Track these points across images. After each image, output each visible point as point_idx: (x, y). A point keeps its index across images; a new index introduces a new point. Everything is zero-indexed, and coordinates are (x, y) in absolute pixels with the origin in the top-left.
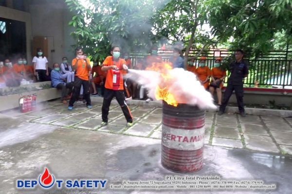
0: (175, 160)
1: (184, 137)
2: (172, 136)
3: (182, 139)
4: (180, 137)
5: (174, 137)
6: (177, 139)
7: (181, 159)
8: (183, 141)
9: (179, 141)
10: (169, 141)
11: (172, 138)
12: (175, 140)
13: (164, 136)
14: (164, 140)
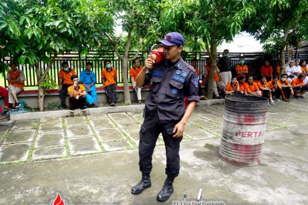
0: (251, 155)
1: (259, 132)
2: (249, 133)
3: (257, 134)
4: (256, 133)
5: (250, 134)
6: (253, 135)
7: (255, 153)
8: (259, 136)
9: (255, 136)
10: (245, 138)
11: (248, 136)
12: (251, 137)
13: (236, 135)
14: (238, 139)
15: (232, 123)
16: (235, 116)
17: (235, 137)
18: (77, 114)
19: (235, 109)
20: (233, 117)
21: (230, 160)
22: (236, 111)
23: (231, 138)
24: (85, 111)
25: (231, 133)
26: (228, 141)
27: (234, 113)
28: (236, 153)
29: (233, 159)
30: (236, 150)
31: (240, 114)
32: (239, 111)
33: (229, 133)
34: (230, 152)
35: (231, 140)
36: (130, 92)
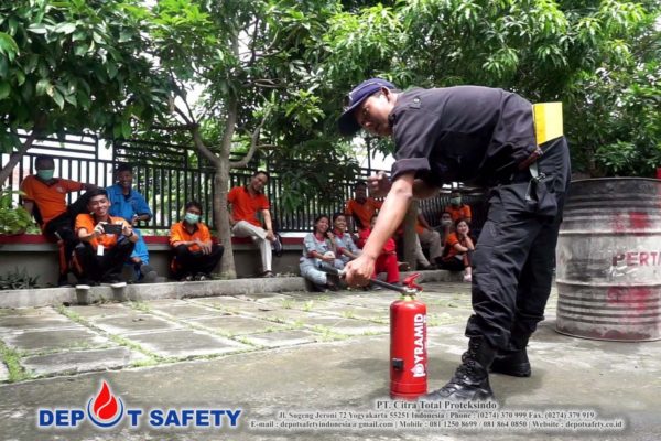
0: (650, 311)
1: (658, 252)
3: (656, 259)
4: (654, 255)
13: (615, 264)
14: (618, 272)
15: (600, 235)
16: (605, 217)
17: (612, 268)
18: (97, 297)
19: (605, 199)
20: (602, 221)
21: (604, 332)
22: (607, 203)
23: (600, 274)
24: (121, 288)
25: (601, 262)
26: (593, 284)
27: (602, 210)
28: (619, 309)
29: (612, 327)
30: (617, 301)
31: (618, 209)
32: (615, 203)
33: (592, 262)
34: (601, 312)
35: (602, 279)
36: (234, 252)
